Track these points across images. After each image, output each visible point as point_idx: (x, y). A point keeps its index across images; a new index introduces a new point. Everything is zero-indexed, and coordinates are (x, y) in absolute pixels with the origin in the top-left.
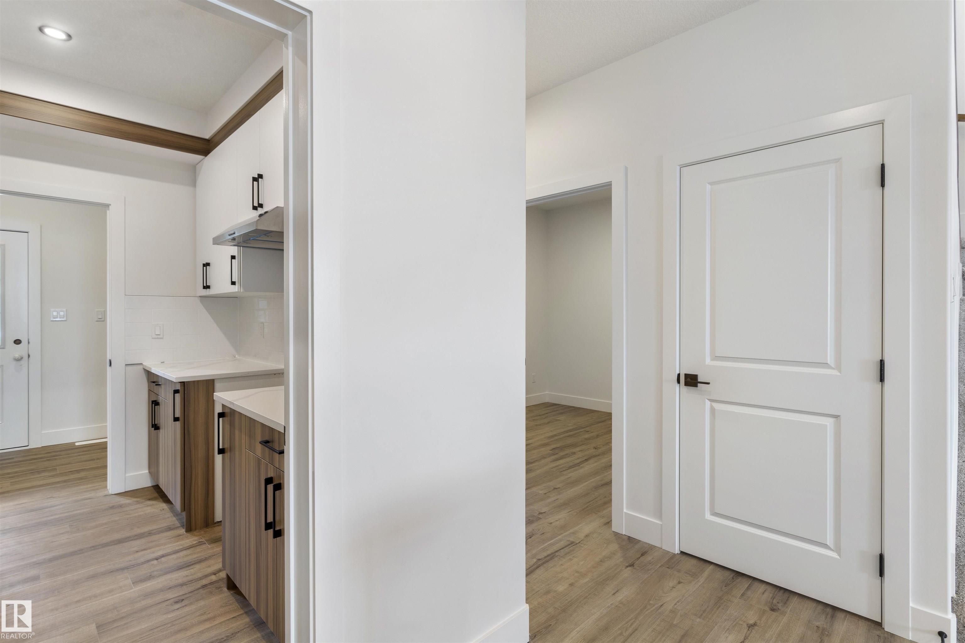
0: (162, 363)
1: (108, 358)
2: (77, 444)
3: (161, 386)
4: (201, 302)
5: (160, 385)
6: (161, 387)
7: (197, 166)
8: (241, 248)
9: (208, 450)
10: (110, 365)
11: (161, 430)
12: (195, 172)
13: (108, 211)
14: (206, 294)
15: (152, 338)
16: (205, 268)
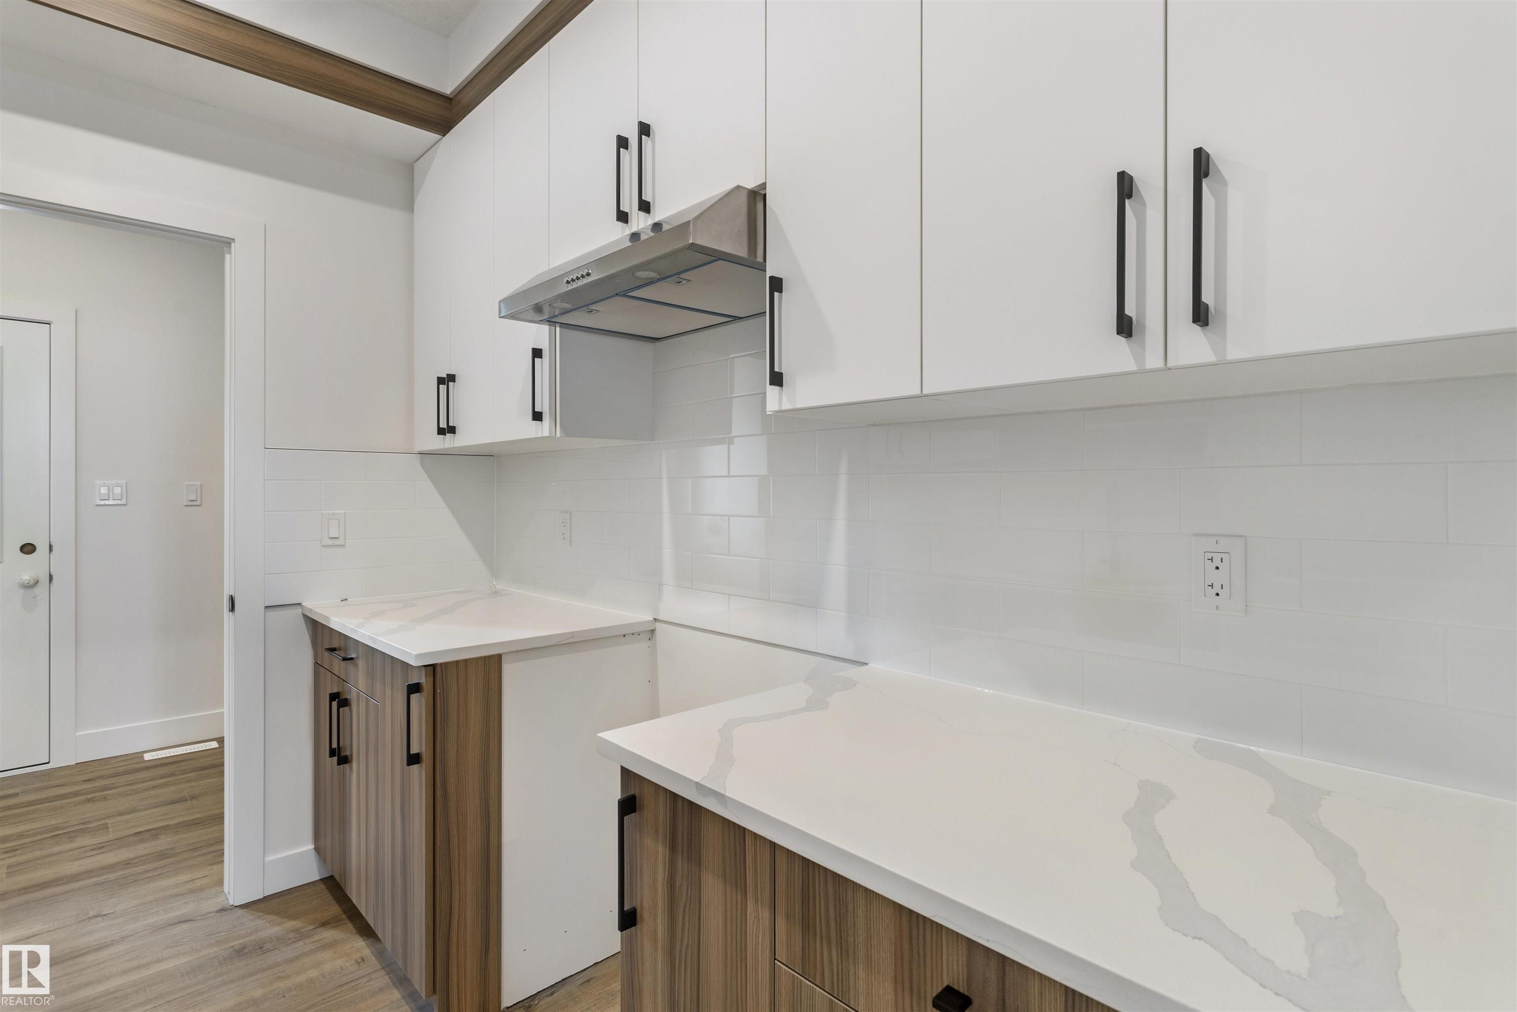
0: (342, 601)
1: (227, 591)
2: (148, 757)
3: (356, 660)
4: (422, 465)
5: (352, 659)
6: (357, 666)
7: (416, 165)
8: (558, 329)
9: (488, 834)
10: (232, 608)
11: (354, 764)
12: (412, 180)
13: (227, 256)
14: (442, 447)
15: (322, 546)
16: (443, 388)
